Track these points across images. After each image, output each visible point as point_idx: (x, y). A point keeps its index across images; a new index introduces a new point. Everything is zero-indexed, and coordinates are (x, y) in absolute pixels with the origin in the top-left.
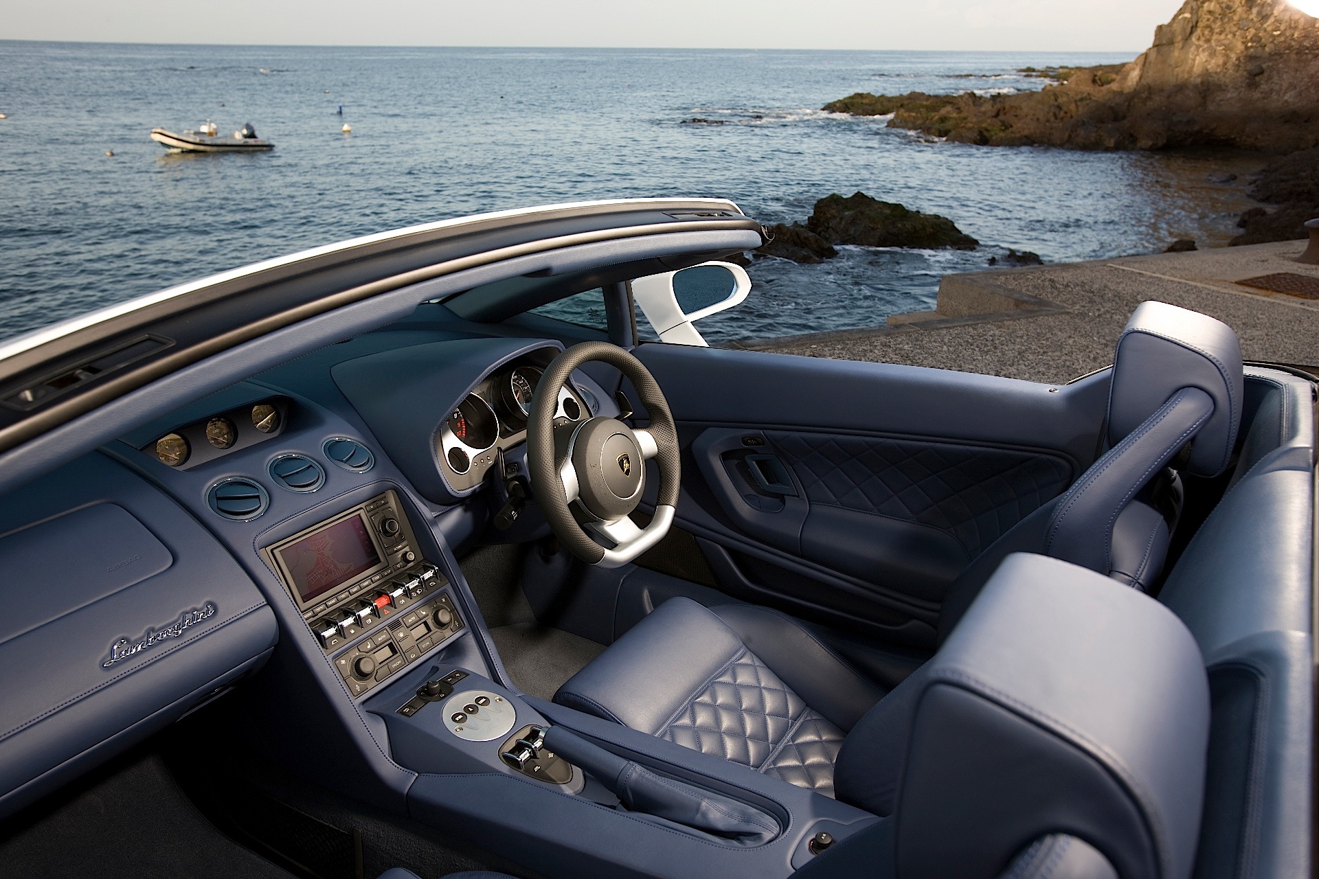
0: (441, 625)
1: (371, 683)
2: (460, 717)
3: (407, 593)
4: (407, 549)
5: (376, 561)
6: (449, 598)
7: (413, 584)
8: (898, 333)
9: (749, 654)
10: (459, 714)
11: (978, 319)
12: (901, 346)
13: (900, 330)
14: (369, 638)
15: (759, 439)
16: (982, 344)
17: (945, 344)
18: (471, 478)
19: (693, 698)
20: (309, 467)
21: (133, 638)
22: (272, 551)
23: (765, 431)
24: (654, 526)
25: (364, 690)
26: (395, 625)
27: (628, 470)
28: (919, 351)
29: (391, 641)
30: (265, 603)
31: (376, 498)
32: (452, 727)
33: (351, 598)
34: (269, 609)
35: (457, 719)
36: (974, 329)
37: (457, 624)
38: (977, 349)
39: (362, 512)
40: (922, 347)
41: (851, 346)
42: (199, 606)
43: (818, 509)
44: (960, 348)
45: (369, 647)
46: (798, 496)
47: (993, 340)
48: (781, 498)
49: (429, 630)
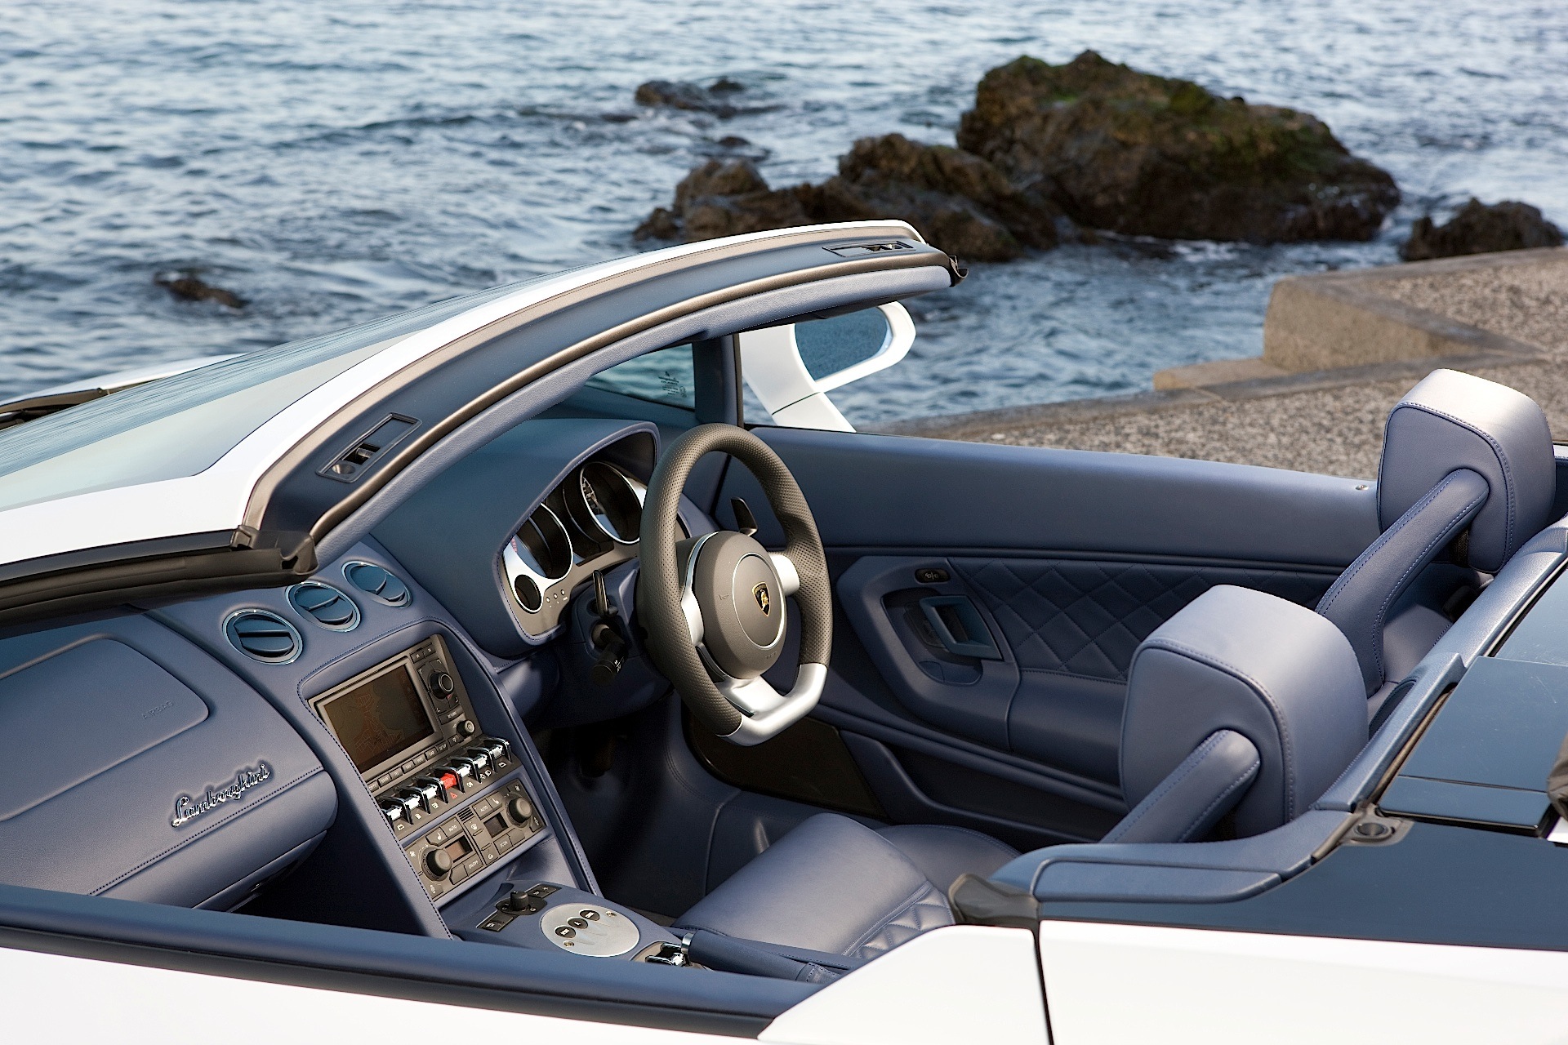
0: (519, 820)
1: (446, 885)
2: (566, 931)
3: (475, 773)
4: (462, 718)
5: (426, 731)
6: (523, 786)
7: (481, 762)
8: (1176, 408)
9: (936, 892)
10: (564, 928)
11: (1346, 376)
12: (1179, 435)
13: (1178, 402)
14: (439, 826)
15: (943, 573)
16: (1350, 429)
17: (1272, 430)
18: (543, 619)
19: (861, 941)
20: (335, 601)
21: (195, 797)
22: (315, 704)
23: (951, 559)
24: (800, 692)
25: (440, 894)
26: (465, 814)
27: (767, 606)
28: (1218, 444)
29: (463, 834)
30: (322, 768)
31: (421, 644)
32: (560, 942)
33: (405, 776)
34: (326, 775)
35: (563, 933)
36: (1336, 398)
37: (536, 821)
38: (1339, 440)
39: (408, 663)
40: (1223, 437)
41: (1076, 435)
42: (253, 765)
43: (1033, 677)
44: (1304, 437)
45: (439, 838)
46: (1003, 660)
47: (1373, 422)
48: (976, 663)
49: (505, 826)
